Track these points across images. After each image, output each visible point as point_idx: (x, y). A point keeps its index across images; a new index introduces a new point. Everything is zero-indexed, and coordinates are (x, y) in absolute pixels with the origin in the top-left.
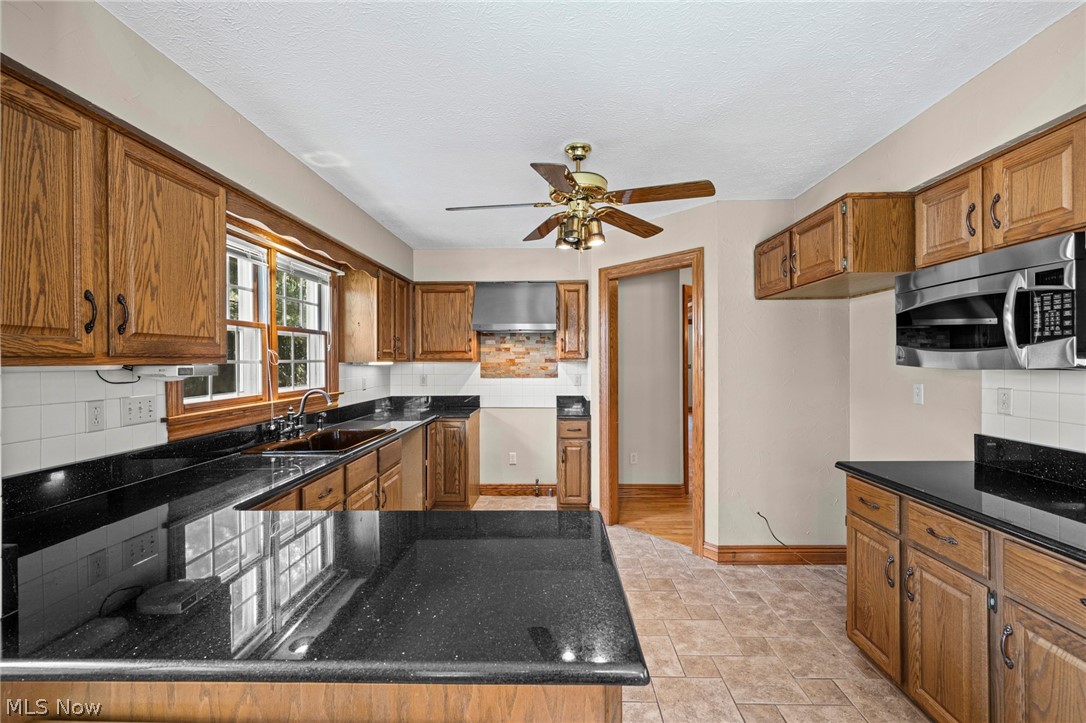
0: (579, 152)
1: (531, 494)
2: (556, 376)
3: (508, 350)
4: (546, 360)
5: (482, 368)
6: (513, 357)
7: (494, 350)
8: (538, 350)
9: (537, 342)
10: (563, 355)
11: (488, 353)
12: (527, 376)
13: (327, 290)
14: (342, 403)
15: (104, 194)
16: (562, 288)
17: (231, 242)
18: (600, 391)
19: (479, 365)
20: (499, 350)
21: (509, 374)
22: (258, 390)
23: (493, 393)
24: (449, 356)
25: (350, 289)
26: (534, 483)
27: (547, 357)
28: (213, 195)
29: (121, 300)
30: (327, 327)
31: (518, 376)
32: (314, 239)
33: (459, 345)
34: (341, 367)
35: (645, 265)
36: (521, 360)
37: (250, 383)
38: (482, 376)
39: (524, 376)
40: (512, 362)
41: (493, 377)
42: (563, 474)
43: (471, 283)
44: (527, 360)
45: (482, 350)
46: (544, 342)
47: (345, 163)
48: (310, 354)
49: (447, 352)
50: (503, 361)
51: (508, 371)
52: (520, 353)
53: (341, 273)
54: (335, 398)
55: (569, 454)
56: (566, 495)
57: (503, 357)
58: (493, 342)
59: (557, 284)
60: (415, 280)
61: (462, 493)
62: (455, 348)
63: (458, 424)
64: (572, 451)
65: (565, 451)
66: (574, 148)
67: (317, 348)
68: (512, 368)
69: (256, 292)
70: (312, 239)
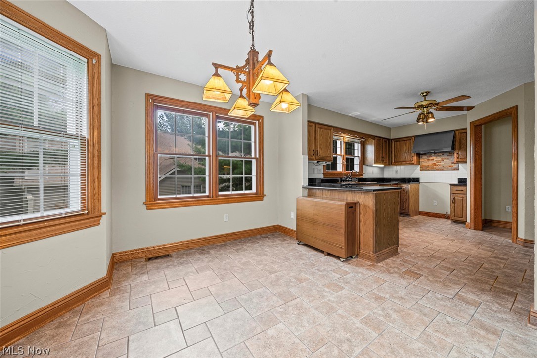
0: (425, 94)
1: (444, 218)
2: (458, 170)
3: (433, 160)
4: (452, 163)
5: (421, 167)
6: (435, 162)
7: (426, 160)
8: (448, 159)
9: (447, 156)
10: (458, 160)
11: (423, 162)
12: (443, 170)
13: (360, 145)
14: (364, 176)
15: (315, 135)
16: (457, 132)
17: (334, 137)
18: (471, 173)
19: (419, 166)
20: (429, 160)
21: (433, 169)
22: (341, 171)
23: (426, 177)
24: (405, 163)
25: (367, 144)
26: (446, 213)
27: (453, 162)
28: (331, 130)
29: (317, 150)
30: (360, 155)
31: (438, 170)
32: (353, 133)
33: (408, 158)
34: (364, 167)
35: (490, 117)
36: (439, 164)
37: (340, 168)
38: (421, 170)
39: (440, 170)
40: (435, 165)
41: (426, 171)
42: (454, 209)
43: (413, 136)
44: (442, 163)
45: (421, 160)
46: (451, 156)
47: (359, 114)
48: (355, 163)
49: (404, 162)
50: (431, 164)
51: (433, 168)
52: (439, 161)
53: (364, 140)
54: (362, 175)
55: (456, 200)
56: (455, 217)
57: (430, 163)
58: (426, 157)
59: (454, 131)
60: (391, 138)
61: (407, 210)
62: (407, 160)
63: (406, 186)
64: (458, 199)
65: (454, 199)
66: (423, 93)
67: (356, 162)
68: (434, 167)
69: (341, 147)
70: (352, 133)
